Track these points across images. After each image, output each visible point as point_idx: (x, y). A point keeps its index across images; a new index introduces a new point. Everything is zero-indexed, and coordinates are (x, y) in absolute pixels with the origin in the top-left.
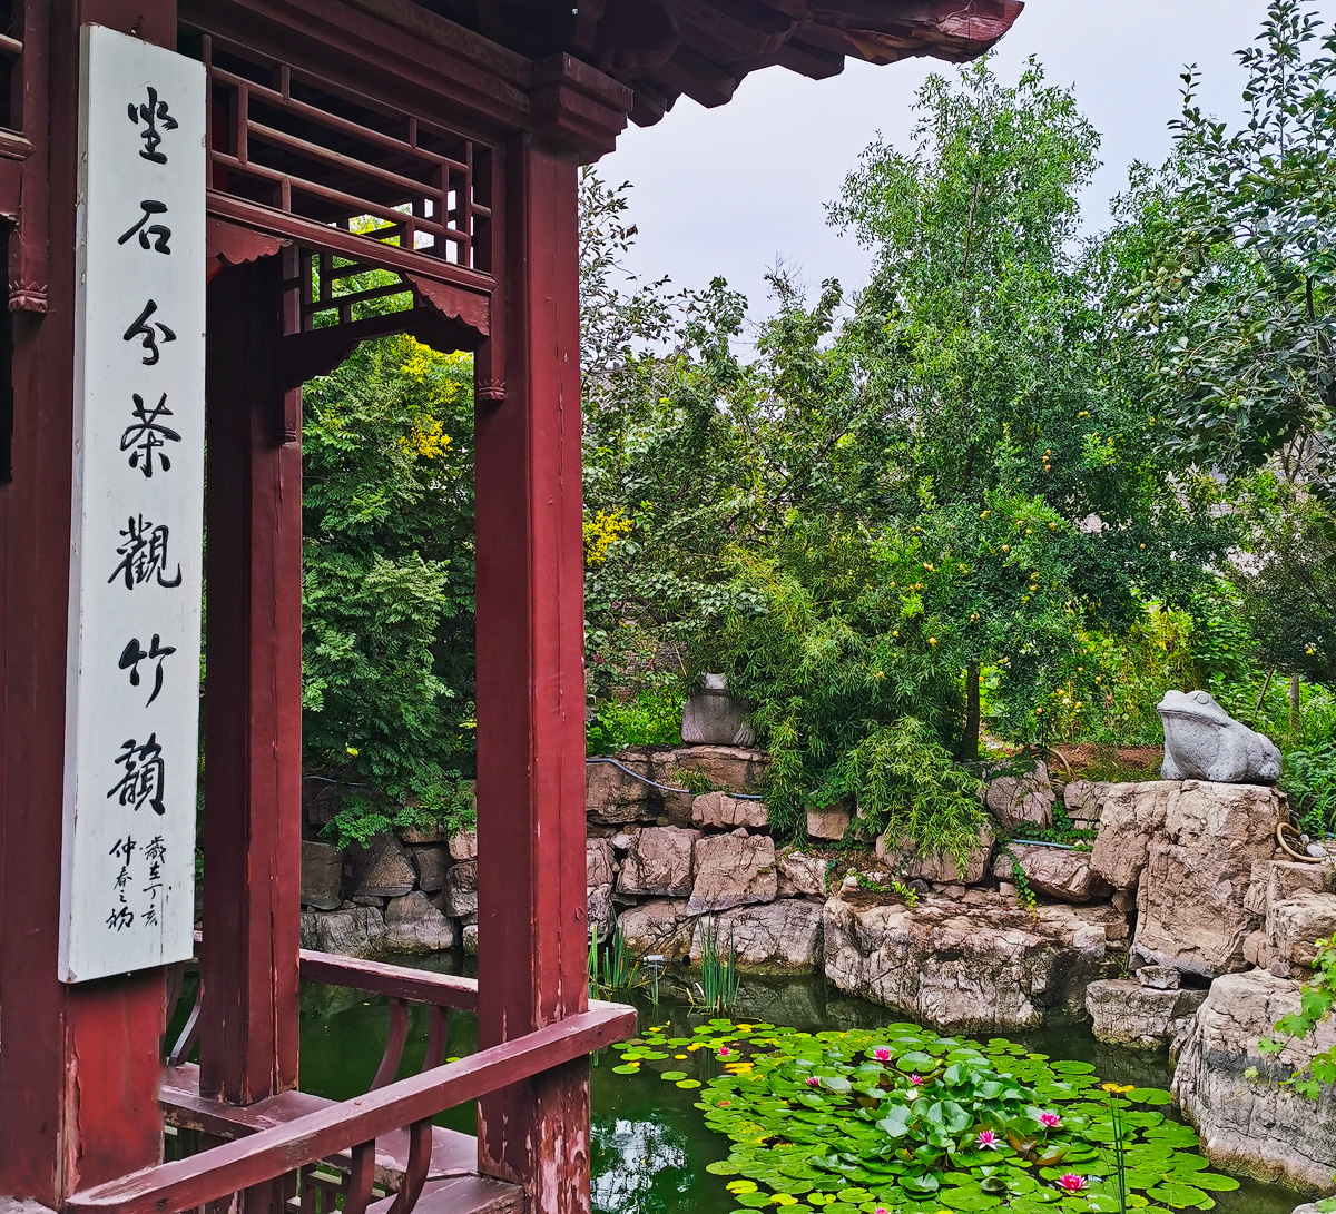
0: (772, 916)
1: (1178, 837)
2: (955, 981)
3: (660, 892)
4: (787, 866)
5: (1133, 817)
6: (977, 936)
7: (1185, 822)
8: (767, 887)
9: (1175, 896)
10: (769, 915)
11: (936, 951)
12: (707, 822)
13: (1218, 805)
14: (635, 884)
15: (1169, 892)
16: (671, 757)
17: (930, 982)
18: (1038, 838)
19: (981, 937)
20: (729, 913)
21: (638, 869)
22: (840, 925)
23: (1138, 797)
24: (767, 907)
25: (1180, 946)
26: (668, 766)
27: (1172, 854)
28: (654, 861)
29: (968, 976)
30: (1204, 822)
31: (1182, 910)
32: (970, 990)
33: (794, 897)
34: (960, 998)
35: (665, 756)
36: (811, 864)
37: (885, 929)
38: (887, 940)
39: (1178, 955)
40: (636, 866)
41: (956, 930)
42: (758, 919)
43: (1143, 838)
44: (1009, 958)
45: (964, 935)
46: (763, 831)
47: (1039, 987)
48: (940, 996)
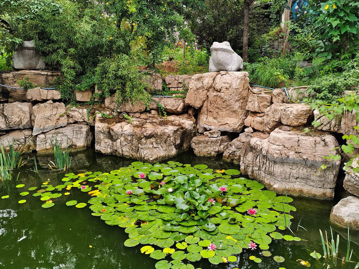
0: (68, 131)
1: (220, 90)
2: (152, 145)
3: (17, 127)
4: (70, 113)
5: (202, 85)
6: (159, 129)
7: (224, 85)
8: (64, 121)
9: (219, 108)
10: (66, 131)
11: (145, 136)
12: (34, 99)
13: (236, 78)
14: (5, 126)
15: (216, 108)
16: (10, 75)
17: (143, 147)
18: (161, 95)
19: (160, 130)
20: (50, 132)
21: (5, 120)
22: (103, 132)
23: (203, 78)
24: (65, 128)
25: (220, 124)
26: (9, 79)
27: (219, 96)
28: (13, 117)
29: (157, 143)
30: (231, 84)
31: (221, 113)
32: (158, 147)
33: (73, 123)
34: (155, 150)
35: (8, 75)
36: (81, 111)
37: (122, 131)
38: (123, 135)
39: (219, 126)
40: (4, 119)
41: (150, 129)
42: (62, 133)
43: (206, 91)
44: (169, 135)
45: (154, 130)
46: (60, 101)
47: (178, 143)
48: (149, 151)
